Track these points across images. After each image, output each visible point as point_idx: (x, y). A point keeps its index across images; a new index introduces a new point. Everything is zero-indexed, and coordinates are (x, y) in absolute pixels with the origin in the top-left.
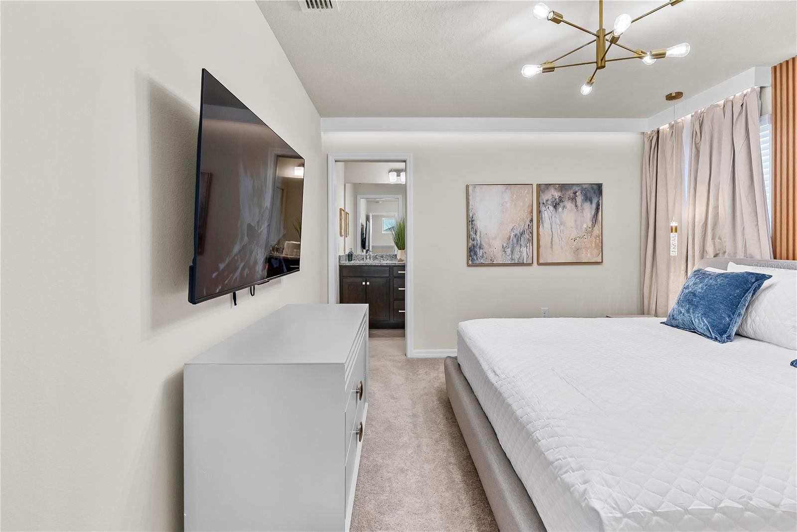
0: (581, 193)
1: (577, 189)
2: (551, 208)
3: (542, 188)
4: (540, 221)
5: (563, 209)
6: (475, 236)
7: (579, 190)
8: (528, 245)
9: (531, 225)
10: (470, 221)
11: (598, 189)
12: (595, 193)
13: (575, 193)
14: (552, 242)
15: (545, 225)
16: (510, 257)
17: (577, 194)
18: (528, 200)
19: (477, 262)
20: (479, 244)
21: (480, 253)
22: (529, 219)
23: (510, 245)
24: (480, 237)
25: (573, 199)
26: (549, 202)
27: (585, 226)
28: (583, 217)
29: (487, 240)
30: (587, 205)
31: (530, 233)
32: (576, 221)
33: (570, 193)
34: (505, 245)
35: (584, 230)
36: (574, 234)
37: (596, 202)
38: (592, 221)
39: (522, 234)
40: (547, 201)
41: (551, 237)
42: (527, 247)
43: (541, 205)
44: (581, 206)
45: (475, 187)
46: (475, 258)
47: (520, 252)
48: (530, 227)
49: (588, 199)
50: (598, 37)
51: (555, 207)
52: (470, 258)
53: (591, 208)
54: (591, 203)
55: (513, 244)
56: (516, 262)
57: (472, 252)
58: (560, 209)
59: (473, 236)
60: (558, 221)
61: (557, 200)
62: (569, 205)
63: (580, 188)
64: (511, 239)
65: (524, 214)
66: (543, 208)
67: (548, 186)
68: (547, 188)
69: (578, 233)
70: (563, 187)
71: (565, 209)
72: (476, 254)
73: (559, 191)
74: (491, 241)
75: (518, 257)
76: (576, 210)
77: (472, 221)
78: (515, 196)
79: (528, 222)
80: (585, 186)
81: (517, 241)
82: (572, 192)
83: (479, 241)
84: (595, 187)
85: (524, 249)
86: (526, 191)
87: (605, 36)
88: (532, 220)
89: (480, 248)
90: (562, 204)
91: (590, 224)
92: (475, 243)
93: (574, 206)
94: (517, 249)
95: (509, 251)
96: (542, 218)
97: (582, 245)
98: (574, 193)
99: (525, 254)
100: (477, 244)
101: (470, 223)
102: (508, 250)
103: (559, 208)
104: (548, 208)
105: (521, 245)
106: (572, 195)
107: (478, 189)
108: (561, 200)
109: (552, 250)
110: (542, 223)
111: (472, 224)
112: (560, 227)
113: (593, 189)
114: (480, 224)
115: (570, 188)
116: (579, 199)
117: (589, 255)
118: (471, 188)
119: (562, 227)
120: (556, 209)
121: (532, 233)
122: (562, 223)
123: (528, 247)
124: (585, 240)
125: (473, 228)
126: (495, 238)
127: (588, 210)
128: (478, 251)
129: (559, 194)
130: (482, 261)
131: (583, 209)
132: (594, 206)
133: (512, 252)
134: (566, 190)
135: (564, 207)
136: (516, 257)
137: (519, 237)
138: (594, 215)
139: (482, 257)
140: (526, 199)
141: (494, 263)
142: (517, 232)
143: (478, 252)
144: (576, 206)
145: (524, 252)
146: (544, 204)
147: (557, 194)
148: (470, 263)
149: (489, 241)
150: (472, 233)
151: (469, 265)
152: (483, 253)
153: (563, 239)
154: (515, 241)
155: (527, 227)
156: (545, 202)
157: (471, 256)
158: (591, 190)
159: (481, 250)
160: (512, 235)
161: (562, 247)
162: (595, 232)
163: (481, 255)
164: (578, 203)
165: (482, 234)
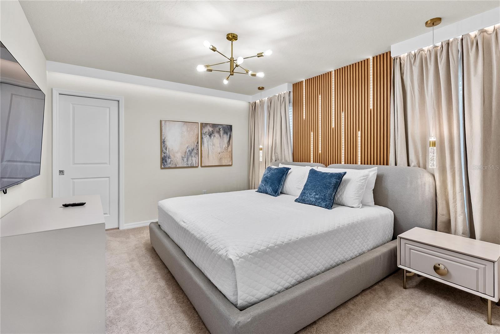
0: (223, 129)
1: (220, 127)
2: (208, 136)
3: (203, 125)
6: (166, 151)
8: (196, 156)
9: (197, 145)
10: (163, 142)
11: (230, 128)
12: (229, 130)
13: (220, 129)
14: (208, 155)
15: (205, 145)
16: (186, 163)
17: (221, 129)
18: (196, 132)
19: (167, 166)
20: (168, 156)
21: (169, 161)
22: (197, 142)
23: (186, 156)
24: (169, 151)
25: (219, 132)
26: (207, 133)
27: (224, 146)
28: (223, 141)
30: (225, 136)
31: (197, 149)
32: (220, 144)
33: (217, 129)
34: (183, 156)
35: (224, 148)
36: (219, 150)
37: (229, 134)
38: (228, 144)
39: (193, 150)
40: (206, 132)
41: (208, 152)
42: (195, 157)
43: (203, 134)
44: (223, 136)
45: (166, 122)
46: (166, 164)
47: (191, 160)
48: (197, 146)
49: (225, 132)
50: (231, 61)
51: (210, 136)
52: (163, 164)
54: (227, 135)
55: (188, 156)
56: (190, 166)
57: (164, 161)
58: (213, 137)
59: (165, 151)
60: (211, 144)
61: (211, 132)
62: (217, 135)
63: (222, 127)
64: (187, 153)
65: (194, 139)
66: (204, 136)
67: (206, 124)
68: (206, 126)
69: (221, 150)
70: (214, 126)
71: (215, 137)
72: (166, 162)
73: (212, 128)
74: (175, 154)
75: (191, 163)
76: (220, 138)
77: (164, 142)
78: (189, 129)
79: (196, 144)
80: (224, 126)
83: (168, 154)
84: (229, 127)
85: (194, 159)
86: (195, 127)
87: (234, 61)
88: (198, 143)
89: (169, 158)
90: (213, 134)
91: (226, 145)
92: (166, 155)
93: (219, 136)
94: (190, 158)
95: (185, 159)
96: (203, 141)
97: (223, 156)
101: (163, 143)
104: (206, 136)
105: (192, 156)
106: (218, 130)
107: (167, 123)
108: (213, 132)
109: (208, 159)
110: (203, 144)
111: (164, 144)
113: (228, 127)
114: (169, 144)
115: (217, 127)
116: (222, 132)
117: (226, 161)
118: (163, 123)
119: (213, 147)
122: (213, 145)
124: (224, 154)
125: (164, 146)
126: (177, 152)
127: (226, 138)
128: (167, 159)
130: (170, 166)
131: (223, 138)
132: (228, 136)
133: (187, 160)
134: (215, 127)
135: (214, 136)
136: (190, 163)
137: (191, 152)
138: (228, 141)
139: (170, 163)
141: (177, 166)
142: (190, 149)
143: (168, 161)
144: (220, 136)
145: (194, 160)
146: (204, 134)
148: (163, 167)
149: (174, 154)
150: (163, 149)
151: (162, 168)
153: (214, 153)
154: (189, 154)
155: (195, 146)
156: (205, 133)
157: (163, 163)
158: (227, 128)
159: (169, 159)
160: (187, 151)
161: (213, 157)
162: (229, 149)
163: (169, 162)
164: (221, 134)
165: (170, 150)
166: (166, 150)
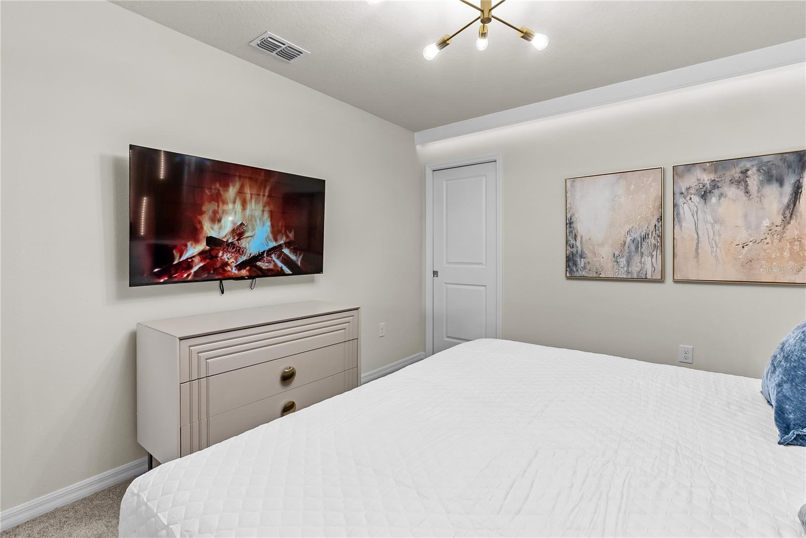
0: (758, 170)
1: (748, 165)
2: (696, 199)
3: (680, 171)
4: (676, 219)
5: (719, 199)
6: (574, 242)
7: (753, 166)
8: (654, 253)
10: (570, 224)
11: (796, 160)
12: (789, 167)
13: (745, 172)
14: (697, 249)
15: (684, 224)
16: (625, 269)
17: (749, 173)
18: (655, 191)
19: (577, 275)
20: (579, 252)
21: (581, 263)
22: (656, 217)
23: (626, 254)
24: (581, 243)
25: (742, 181)
26: (692, 191)
27: (766, 223)
28: (764, 209)
29: (591, 247)
30: (772, 190)
31: (658, 236)
32: (746, 216)
33: (734, 173)
34: (617, 253)
35: (765, 228)
36: (743, 236)
37: (793, 181)
38: (784, 214)
39: (644, 238)
40: (688, 189)
41: (695, 242)
42: (652, 256)
43: (677, 196)
44: (758, 191)
46: (575, 270)
47: (641, 263)
48: (660, 227)
49: (773, 179)
51: (704, 197)
52: (568, 269)
53: (781, 195)
54: (782, 185)
55: (630, 252)
56: (635, 276)
57: (571, 261)
58: (714, 200)
59: (572, 241)
60: (709, 218)
61: (708, 186)
62: (732, 192)
63: (755, 163)
64: (627, 245)
66: (681, 200)
67: (691, 166)
69: (750, 235)
70: (719, 166)
71: (722, 198)
72: (575, 264)
73: (710, 172)
74: (596, 248)
75: (638, 269)
76: (745, 198)
78: (633, 187)
79: (654, 222)
80: (765, 159)
81: (637, 248)
82: (738, 170)
83: (580, 248)
84: (791, 158)
85: (647, 260)
86: (651, 179)
88: (661, 219)
89: (581, 257)
90: (716, 192)
91: (778, 220)
92: (574, 250)
93: (742, 194)
94: (637, 259)
95: (623, 261)
96: (678, 214)
97: (759, 255)
98: (742, 172)
99: (649, 268)
100: (577, 252)
102: (621, 260)
103: (711, 198)
104: (691, 199)
105: (642, 254)
106: (738, 175)
108: (715, 185)
109: (698, 262)
110: (679, 221)
111: (570, 227)
112: (713, 227)
113: (784, 160)
114: (581, 227)
115: (734, 166)
116: (754, 180)
118: (569, 183)
119: (717, 227)
120: (705, 200)
121: (661, 237)
122: (718, 221)
123: (655, 257)
124: (766, 247)
125: (571, 232)
126: (602, 245)
127: (776, 198)
128: (578, 260)
129: (712, 176)
130: (584, 273)
131: (761, 198)
132: (788, 189)
133: (628, 263)
134: (725, 168)
135: (721, 195)
136: (635, 269)
137: (638, 244)
138: (788, 206)
139: (584, 268)
140: (652, 189)
141: (601, 276)
142: (637, 235)
143: (579, 263)
144: (747, 193)
145: (649, 264)
146: (682, 193)
147: (707, 178)
148: (568, 275)
149: (593, 248)
150: (570, 238)
151: (568, 278)
152: (585, 263)
153: (719, 245)
154: (633, 248)
155: (652, 228)
156: (683, 190)
157: (569, 267)
158: (780, 163)
159: (582, 260)
160: (629, 239)
161: (716, 256)
162: (788, 232)
163: (582, 265)
164: (749, 188)
165: (584, 239)
166: (576, 240)
